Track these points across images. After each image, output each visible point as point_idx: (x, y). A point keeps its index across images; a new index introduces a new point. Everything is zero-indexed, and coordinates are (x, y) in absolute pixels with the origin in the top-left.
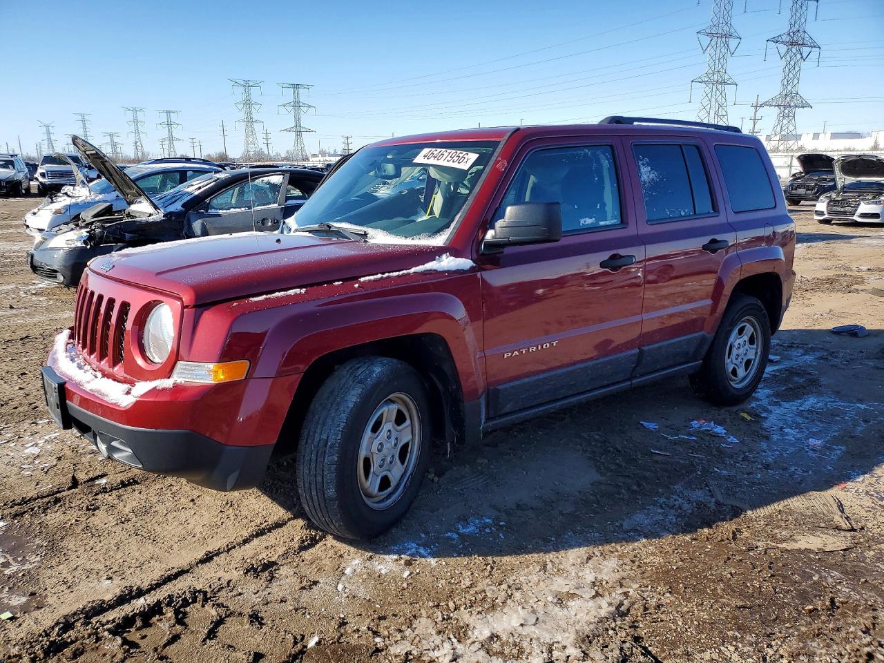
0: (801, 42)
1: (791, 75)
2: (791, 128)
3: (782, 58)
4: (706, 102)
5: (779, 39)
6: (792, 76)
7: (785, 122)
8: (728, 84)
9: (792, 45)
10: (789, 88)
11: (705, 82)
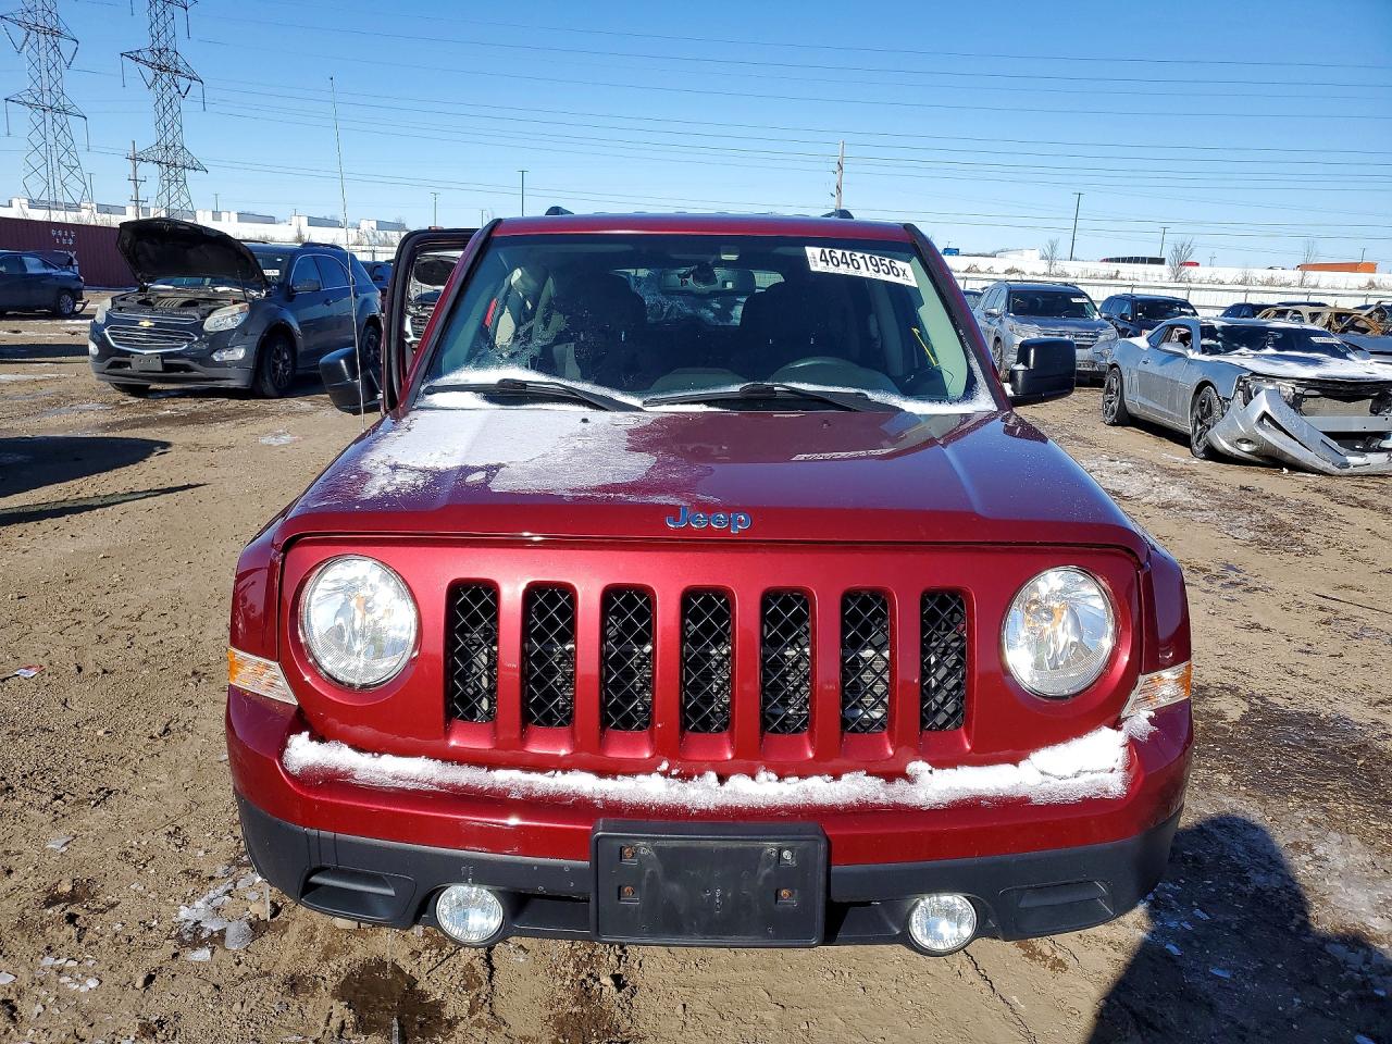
0: (173, 67)
1: (167, 115)
2: (184, 200)
3: (149, 88)
4: (37, 139)
5: (140, 56)
6: (170, 119)
7: (173, 189)
8: (70, 114)
9: (160, 69)
10: (169, 136)
11: (30, 105)
